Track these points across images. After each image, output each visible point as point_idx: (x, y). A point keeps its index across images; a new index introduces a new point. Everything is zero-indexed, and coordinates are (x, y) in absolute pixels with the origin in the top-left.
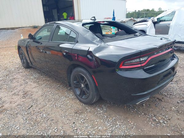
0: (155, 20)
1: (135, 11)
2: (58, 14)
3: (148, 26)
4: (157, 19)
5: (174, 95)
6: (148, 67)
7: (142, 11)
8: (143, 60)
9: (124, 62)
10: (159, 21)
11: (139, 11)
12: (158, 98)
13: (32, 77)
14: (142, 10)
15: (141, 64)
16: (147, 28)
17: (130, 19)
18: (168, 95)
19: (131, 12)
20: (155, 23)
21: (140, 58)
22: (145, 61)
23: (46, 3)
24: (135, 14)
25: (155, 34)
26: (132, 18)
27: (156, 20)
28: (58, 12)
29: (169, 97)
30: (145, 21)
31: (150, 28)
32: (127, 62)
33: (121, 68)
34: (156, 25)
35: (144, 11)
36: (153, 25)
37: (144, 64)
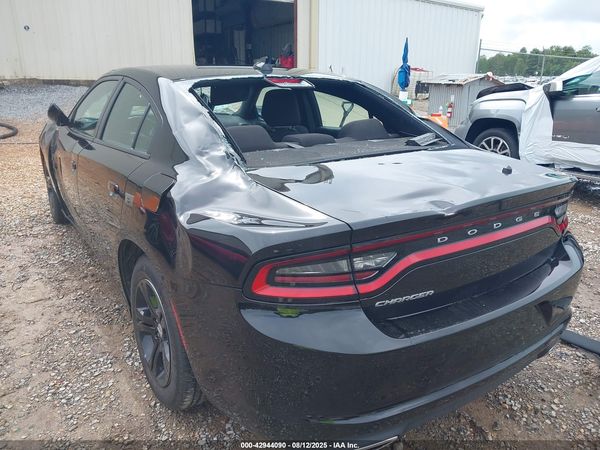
0: (555, 84)
1: (524, 50)
2: (250, 47)
3: (527, 107)
4: (565, 82)
5: (550, 417)
6: (393, 301)
7: (545, 52)
8: (371, 264)
9: (272, 270)
10: (574, 89)
11: (536, 51)
12: (473, 424)
13: (54, 260)
14: (548, 47)
15: (354, 283)
16: (523, 111)
17: (482, 75)
18: (526, 410)
19: (506, 55)
20: (554, 98)
21: (350, 256)
22: (382, 270)
23: (215, 7)
24: (519, 59)
25: (554, 139)
26: (490, 74)
27: (559, 87)
28: (248, 40)
29: (526, 424)
30: (522, 87)
31: (536, 114)
32: (287, 271)
33: (261, 293)
34: (560, 105)
35: (553, 53)
36: (548, 102)
37: (373, 286)
